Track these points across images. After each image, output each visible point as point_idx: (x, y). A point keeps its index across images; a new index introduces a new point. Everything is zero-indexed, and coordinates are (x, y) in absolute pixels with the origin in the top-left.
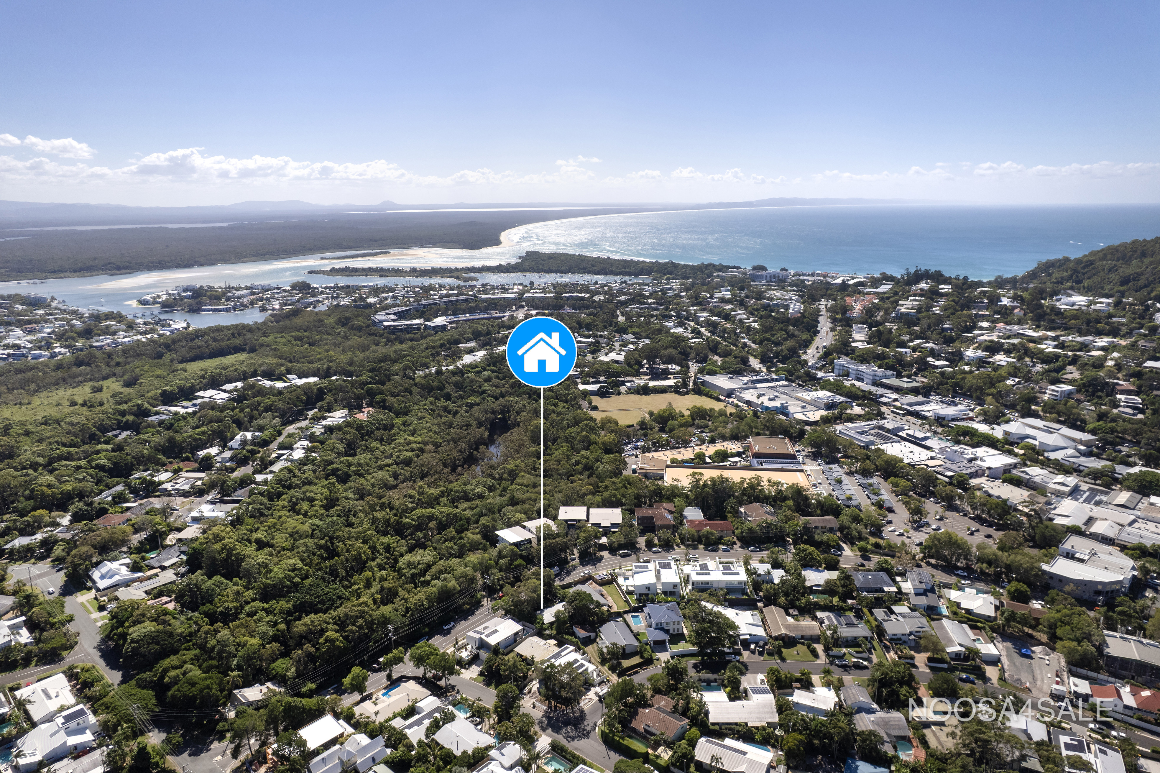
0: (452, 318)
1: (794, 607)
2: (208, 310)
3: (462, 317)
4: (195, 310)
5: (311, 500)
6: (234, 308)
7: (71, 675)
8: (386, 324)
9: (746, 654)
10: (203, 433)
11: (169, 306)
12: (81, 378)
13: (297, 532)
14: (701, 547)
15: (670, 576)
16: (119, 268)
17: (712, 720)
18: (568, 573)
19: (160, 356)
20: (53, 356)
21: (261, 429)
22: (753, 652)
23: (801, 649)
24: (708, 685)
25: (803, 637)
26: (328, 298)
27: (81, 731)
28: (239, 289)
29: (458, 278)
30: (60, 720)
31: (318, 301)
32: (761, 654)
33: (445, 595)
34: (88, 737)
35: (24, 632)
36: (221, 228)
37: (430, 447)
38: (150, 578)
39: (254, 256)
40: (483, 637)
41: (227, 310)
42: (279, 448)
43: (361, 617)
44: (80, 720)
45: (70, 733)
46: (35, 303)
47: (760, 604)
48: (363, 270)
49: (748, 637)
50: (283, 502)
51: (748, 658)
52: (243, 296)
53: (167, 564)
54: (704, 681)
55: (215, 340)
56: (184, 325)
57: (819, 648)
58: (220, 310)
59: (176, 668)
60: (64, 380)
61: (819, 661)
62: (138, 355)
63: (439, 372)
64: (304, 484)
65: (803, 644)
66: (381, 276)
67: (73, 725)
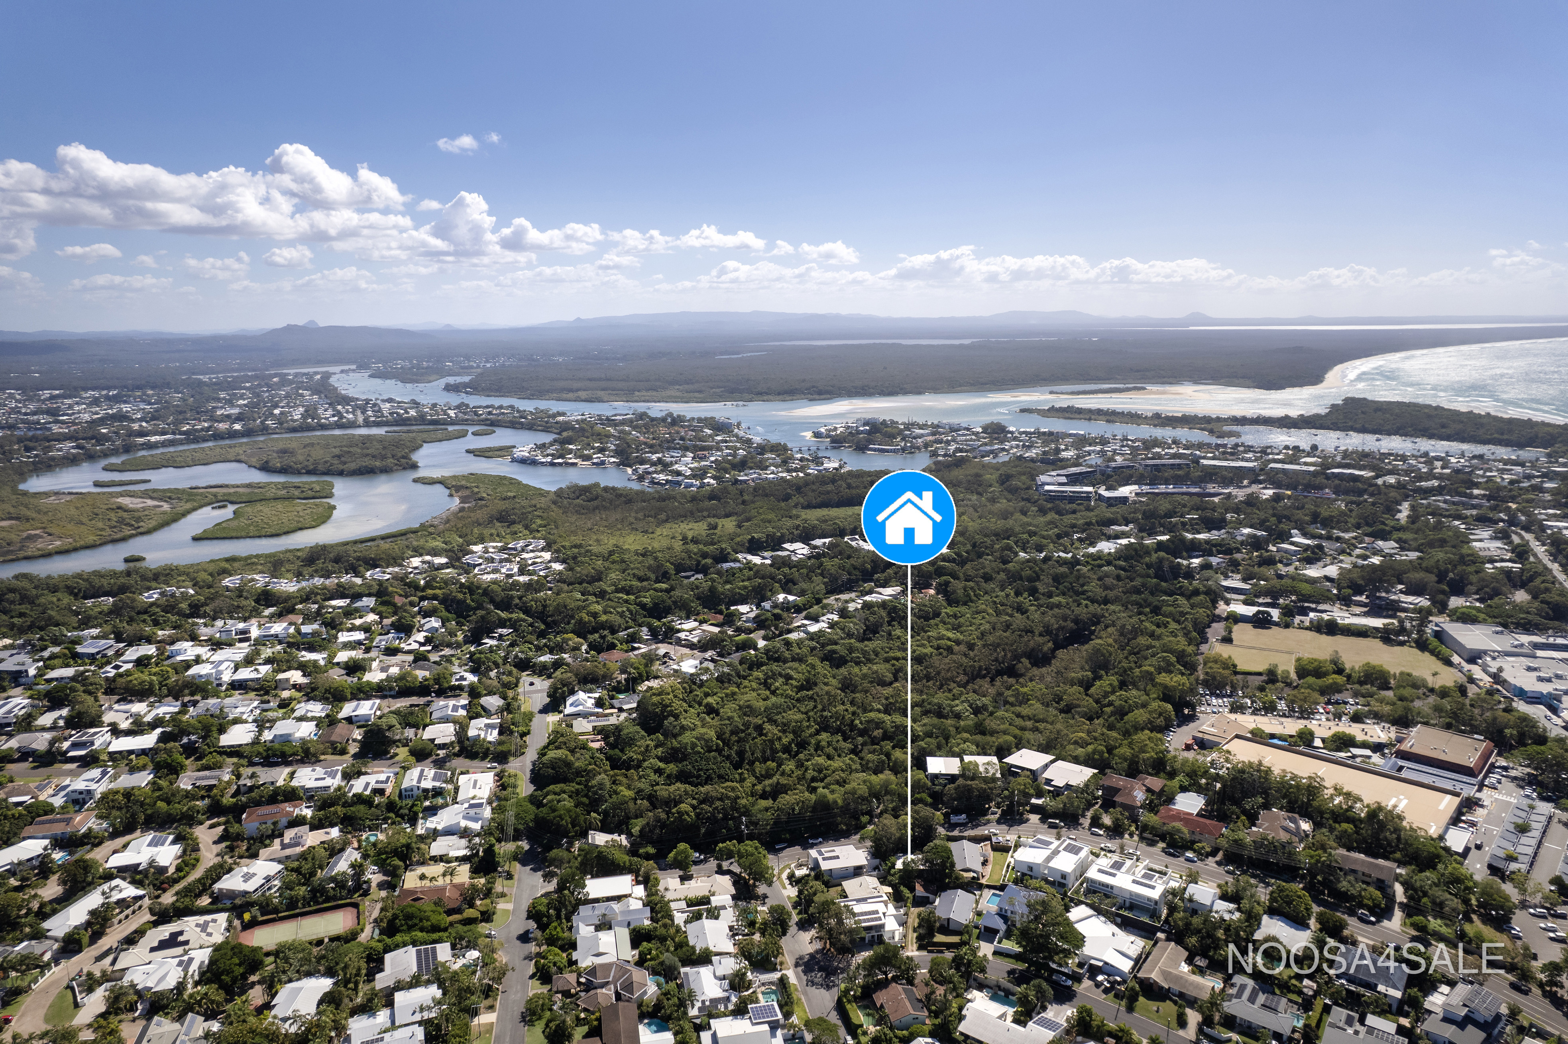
0: (1146, 489)
1: (1204, 956)
2: (875, 450)
3: (1162, 488)
4: (861, 448)
5: (788, 677)
6: (903, 450)
7: (500, 776)
8: (1047, 488)
9: (1087, 983)
10: (745, 587)
11: (837, 442)
12: (705, 514)
13: (748, 706)
14: (1162, 845)
15: (1065, 863)
16: (820, 393)
17: (963, 1027)
18: (977, 826)
19: (787, 498)
20: (703, 485)
21: (802, 593)
22: (1098, 985)
23: (1168, 1008)
24: (1007, 996)
25: (1181, 995)
26: (1017, 446)
27: (476, 820)
28: (921, 427)
29: (1211, 432)
30: (466, 805)
31: (1003, 450)
32: (1106, 991)
33: (823, 806)
34: (476, 826)
35: (495, 732)
36: (961, 346)
37: (963, 648)
38: (606, 715)
39: (972, 385)
40: (820, 859)
41: (894, 451)
42: (806, 618)
43: (721, 799)
44: (477, 810)
45: (467, 817)
46: (720, 427)
47: (1160, 935)
48: (1090, 411)
49: (1100, 964)
50: (758, 674)
51: (1086, 989)
52: (921, 436)
53: (625, 707)
54: (1004, 990)
55: (849, 486)
56: (836, 465)
57: (1193, 1017)
58: (887, 451)
59: (555, 794)
60: (692, 513)
61: (1181, 1033)
62: (766, 495)
63: (1046, 559)
64: (793, 660)
65: (1175, 1003)
66: (1108, 421)
67: (472, 812)
